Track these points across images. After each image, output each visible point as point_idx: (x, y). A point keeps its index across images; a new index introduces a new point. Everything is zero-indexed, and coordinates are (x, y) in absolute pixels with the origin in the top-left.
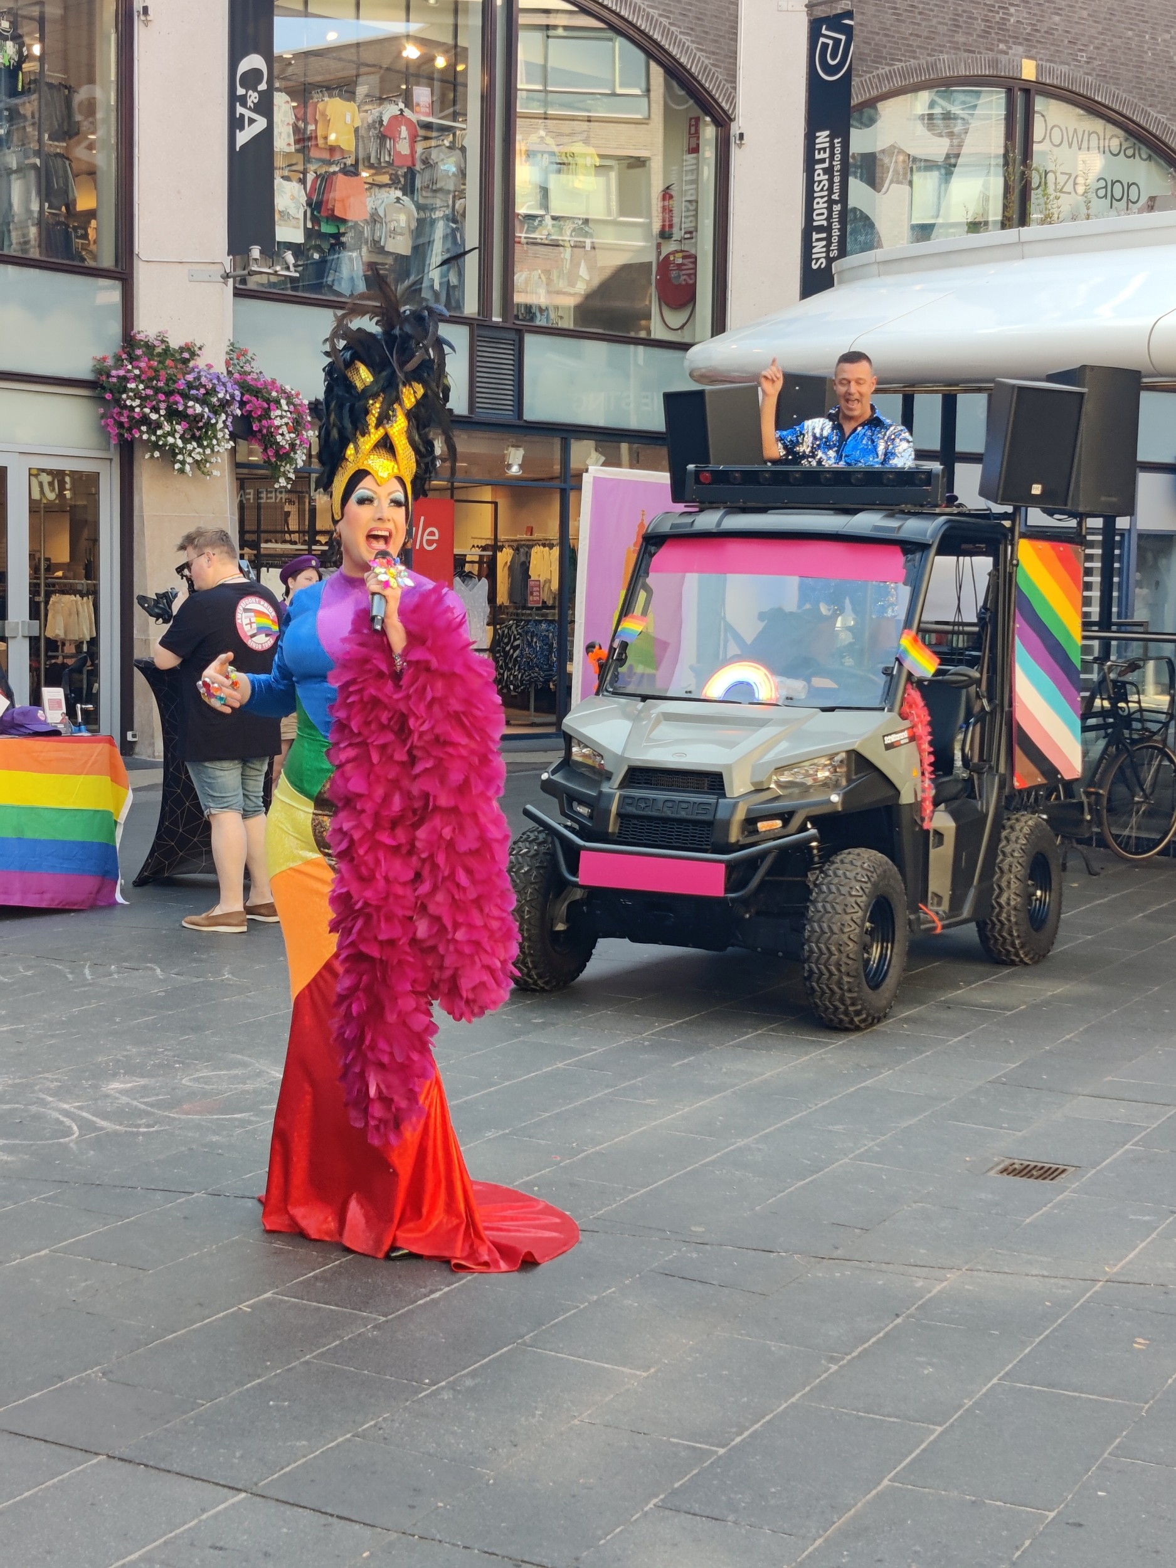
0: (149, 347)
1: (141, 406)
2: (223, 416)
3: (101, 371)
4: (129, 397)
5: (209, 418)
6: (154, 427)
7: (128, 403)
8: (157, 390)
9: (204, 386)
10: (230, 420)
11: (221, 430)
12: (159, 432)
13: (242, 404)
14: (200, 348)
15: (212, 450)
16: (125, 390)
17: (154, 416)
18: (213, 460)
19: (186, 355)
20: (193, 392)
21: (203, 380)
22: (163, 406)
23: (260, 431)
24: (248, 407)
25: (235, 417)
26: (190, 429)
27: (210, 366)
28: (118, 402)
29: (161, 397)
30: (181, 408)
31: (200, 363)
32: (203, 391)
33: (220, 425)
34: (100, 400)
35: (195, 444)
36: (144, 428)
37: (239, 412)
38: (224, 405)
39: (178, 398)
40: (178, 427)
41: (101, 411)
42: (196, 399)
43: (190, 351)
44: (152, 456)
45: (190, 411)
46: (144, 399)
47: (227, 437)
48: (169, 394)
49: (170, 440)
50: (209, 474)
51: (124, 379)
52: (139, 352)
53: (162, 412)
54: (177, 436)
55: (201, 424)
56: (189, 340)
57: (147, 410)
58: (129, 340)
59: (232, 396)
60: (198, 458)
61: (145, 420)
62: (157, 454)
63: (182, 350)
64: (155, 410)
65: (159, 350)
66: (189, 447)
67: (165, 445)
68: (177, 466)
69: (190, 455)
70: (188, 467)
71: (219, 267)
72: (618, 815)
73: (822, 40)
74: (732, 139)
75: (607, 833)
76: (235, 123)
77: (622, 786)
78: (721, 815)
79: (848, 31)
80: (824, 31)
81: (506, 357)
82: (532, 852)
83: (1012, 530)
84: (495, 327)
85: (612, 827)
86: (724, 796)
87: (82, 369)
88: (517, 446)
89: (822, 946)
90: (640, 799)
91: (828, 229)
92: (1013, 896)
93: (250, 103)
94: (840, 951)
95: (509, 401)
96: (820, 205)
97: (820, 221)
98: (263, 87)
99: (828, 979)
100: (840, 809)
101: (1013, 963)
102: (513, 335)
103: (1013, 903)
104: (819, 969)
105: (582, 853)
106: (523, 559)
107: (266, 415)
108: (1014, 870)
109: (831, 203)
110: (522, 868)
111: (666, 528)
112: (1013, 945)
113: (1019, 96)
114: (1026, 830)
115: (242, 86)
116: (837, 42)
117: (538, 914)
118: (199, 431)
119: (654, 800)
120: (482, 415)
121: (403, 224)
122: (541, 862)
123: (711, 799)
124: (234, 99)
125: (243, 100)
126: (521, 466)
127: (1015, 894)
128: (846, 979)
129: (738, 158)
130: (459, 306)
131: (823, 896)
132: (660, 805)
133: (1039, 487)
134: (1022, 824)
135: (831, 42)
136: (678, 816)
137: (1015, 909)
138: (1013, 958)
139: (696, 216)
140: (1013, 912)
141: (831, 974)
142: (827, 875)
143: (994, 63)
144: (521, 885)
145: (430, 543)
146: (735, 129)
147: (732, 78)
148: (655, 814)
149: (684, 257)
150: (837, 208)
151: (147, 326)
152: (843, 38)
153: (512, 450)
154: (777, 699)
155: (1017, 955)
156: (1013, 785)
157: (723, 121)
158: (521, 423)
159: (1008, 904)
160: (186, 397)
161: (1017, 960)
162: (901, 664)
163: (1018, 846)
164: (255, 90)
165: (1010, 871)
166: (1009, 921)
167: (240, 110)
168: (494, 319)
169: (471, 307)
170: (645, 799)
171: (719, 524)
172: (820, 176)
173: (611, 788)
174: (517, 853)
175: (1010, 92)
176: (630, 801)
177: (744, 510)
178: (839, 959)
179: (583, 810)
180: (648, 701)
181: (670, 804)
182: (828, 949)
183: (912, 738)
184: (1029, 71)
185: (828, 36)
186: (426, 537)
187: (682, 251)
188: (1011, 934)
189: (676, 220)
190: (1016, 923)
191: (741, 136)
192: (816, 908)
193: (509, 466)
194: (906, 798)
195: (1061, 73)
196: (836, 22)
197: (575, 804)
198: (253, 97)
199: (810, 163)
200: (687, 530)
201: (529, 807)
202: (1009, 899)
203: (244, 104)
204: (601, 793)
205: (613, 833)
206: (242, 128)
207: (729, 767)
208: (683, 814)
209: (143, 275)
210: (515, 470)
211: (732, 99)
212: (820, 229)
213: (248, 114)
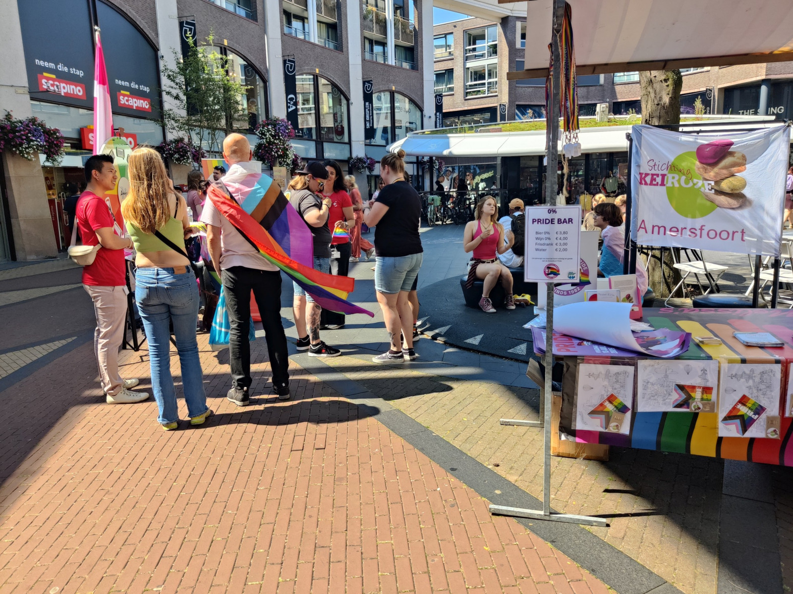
74: (350, 104)
76: (288, 107)
79: (372, 84)
84: (319, 141)
91: (370, 121)
96: (368, 117)
102: (321, 143)
115: (289, 100)
116: (369, 86)
124: (287, 103)
125: (290, 103)
129: (352, 107)
130: (313, 138)
139: (342, 118)
143: (390, 87)
147: (349, 92)
150: (371, 117)
157: (348, 100)
164: (293, 101)
172: (367, 111)
175: (390, 92)
184: (394, 88)
185: (367, 85)
187: (340, 125)
189: (338, 119)
191: (352, 102)
195: (399, 89)
196: (369, 82)
198: (292, 103)
199: (365, 108)
206: (290, 108)
211: (349, 95)
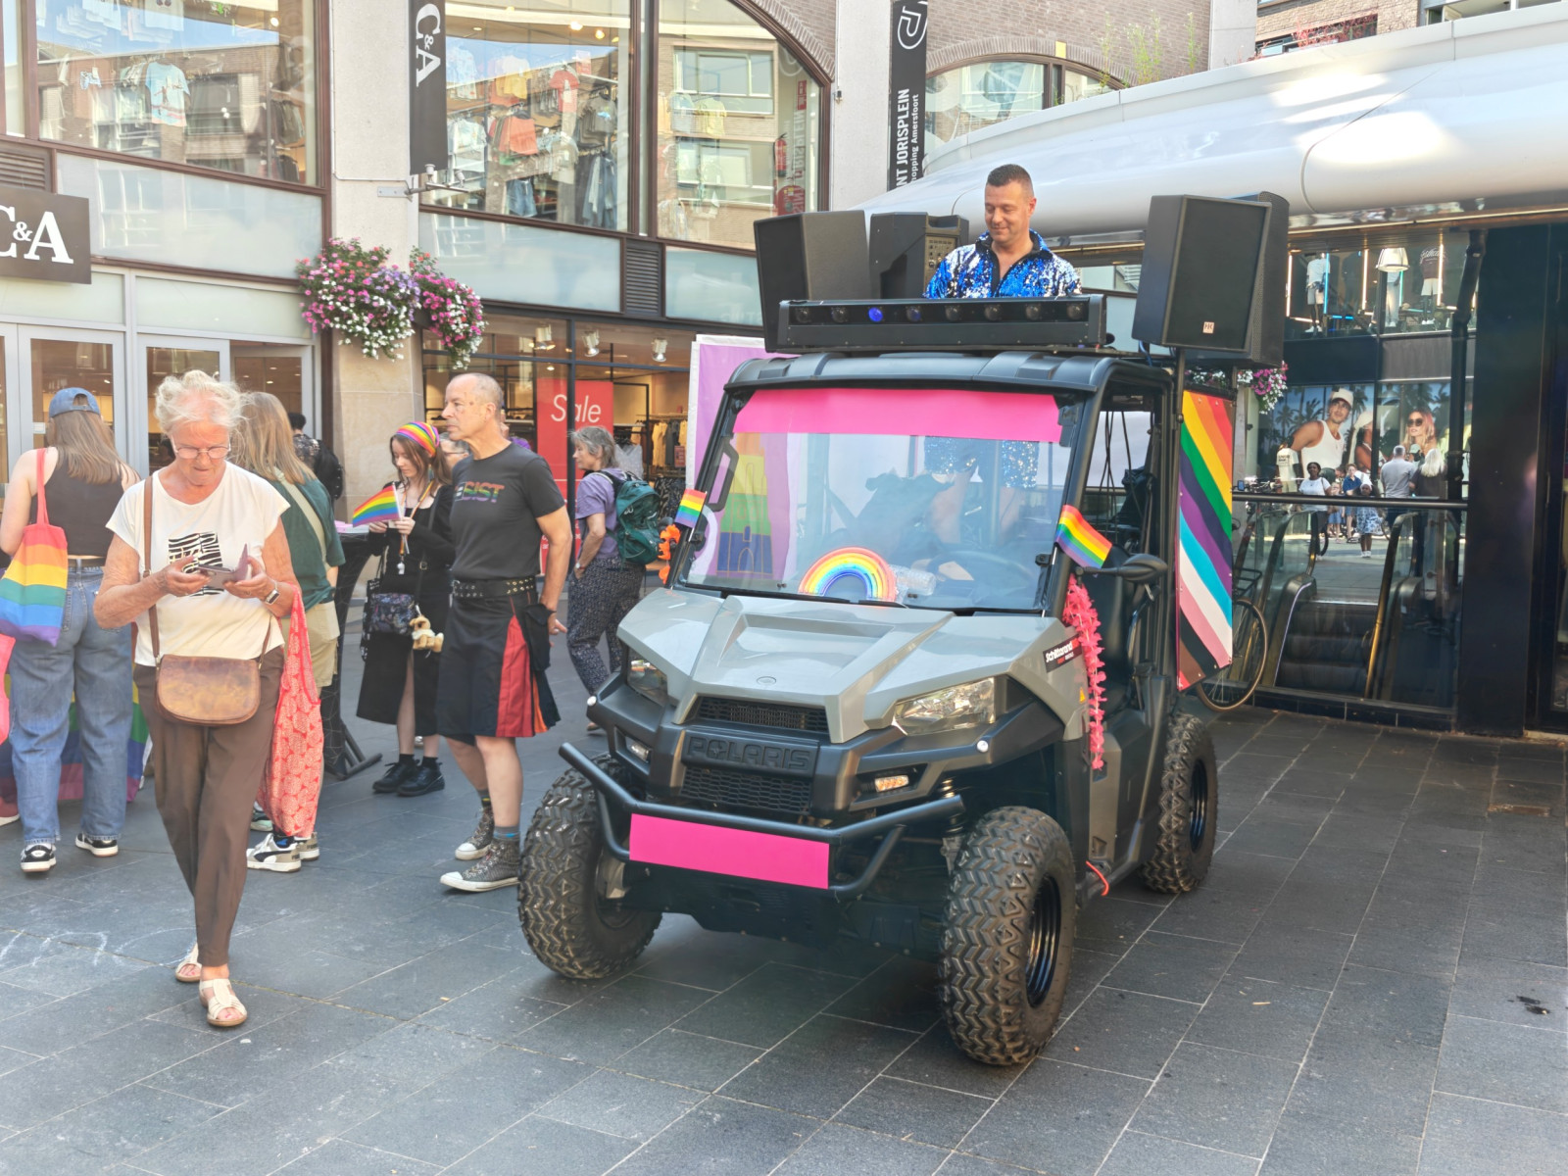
0: (344, 253)
1: (334, 300)
2: (405, 309)
3: (304, 271)
4: (324, 293)
5: (392, 310)
6: (347, 317)
7: (324, 297)
8: (348, 286)
9: (388, 283)
10: (411, 312)
11: (404, 320)
12: (349, 322)
13: (422, 299)
14: (387, 252)
15: (396, 337)
16: (321, 287)
17: (344, 309)
18: (396, 346)
19: (375, 258)
20: (379, 288)
21: (387, 278)
22: (352, 299)
23: (438, 321)
24: (428, 301)
25: (416, 309)
26: (376, 319)
27: (395, 267)
28: (315, 297)
29: (351, 292)
30: (367, 301)
31: (388, 264)
32: (386, 287)
33: (402, 316)
34: (302, 295)
35: (380, 332)
36: (337, 319)
37: (419, 305)
38: (406, 300)
39: (365, 293)
40: (365, 318)
41: (302, 304)
42: (380, 294)
43: (380, 255)
44: (344, 343)
45: (375, 304)
46: (337, 294)
47: (409, 325)
48: (357, 289)
49: (359, 328)
50: (394, 357)
51: (321, 277)
52: (335, 255)
53: (352, 305)
54: (365, 325)
55: (385, 315)
56: (378, 245)
57: (338, 304)
58: (328, 248)
59: (413, 292)
60: (384, 343)
61: (337, 312)
62: (348, 341)
63: (372, 253)
64: (345, 302)
65: (353, 254)
66: (375, 334)
67: (354, 333)
68: (365, 350)
69: (376, 342)
70: (374, 352)
71: (403, 185)
72: (684, 762)
73: (902, 18)
74: (832, 97)
75: (668, 787)
76: (415, 63)
77: (689, 720)
78: (823, 769)
79: (923, 10)
80: (904, 11)
81: (651, 265)
82: (575, 803)
83: (1175, 379)
84: (641, 241)
85: (676, 777)
86: (826, 739)
87: (287, 270)
88: (661, 339)
89: (969, 963)
90: (712, 741)
91: (908, 167)
92: (1174, 818)
93: (427, 46)
94: (995, 971)
95: (653, 301)
96: (902, 148)
97: (902, 160)
98: (437, 31)
99: (979, 1009)
100: (989, 761)
101: (1171, 893)
102: (656, 248)
103: (1174, 826)
104: (964, 994)
105: (635, 817)
106: (674, 430)
107: (443, 308)
108: (1175, 787)
109: (910, 146)
110: (558, 825)
111: (753, 377)
112: (1172, 874)
113: (1053, 72)
114: (1186, 736)
115: (420, 32)
116: (914, 19)
117: (580, 889)
118: (384, 322)
119: (732, 743)
120: (631, 313)
121: (567, 158)
122: (585, 816)
123: (808, 745)
124: (414, 43)
125: (421, 43)
126: (665, 355)
127: (1177, 815)
128: (1004, 1010)
129: (837, 112)
130: (614, 224)
131: (969, 887)
132: (740, 751)
133: (1213, 324)
134: (1180, 727)
135: (909, 19)
136: (764, 767)
137: (1177, 832)
138: (1171, 887)
139: (804, 159)
140: (1174, 837)
141: (983, 1003)
142: (973, 856)
143: (1034, 44)
144: (558, 850)
145: (593, 417)
146: (834, 89)
147: (832, 47)
148: (732, 763)
149: (795, 192)
150: (916, 150)
151: (342, 234)
152: (919, 15)
153: (657, 342)
154: (897, 596)
155: (1176, 883)
156: (1176, 687)
157: (824, 82)
158: (664, 319)
159: (1169, 827)
160: (372, 292)
161: (1175, 888)
162: (1061, 551)
163: (1179, 756)
164: (431, 34)
165: (1171, 787)
166: (1170, 847)
167: (419, 51)
168: (641, 234)
169: (622, 225)
170: (719, 742)
171: (819, 370)
172: (902, 126)
173: (675, 721)
174: (554, 804)
175: (1046, 66)
176: (699, 744)
177: (849, 355)
178: (995, 983)
179: (637, 750)
180: (731, 597)
181: (753, 751)
182: (979, 969)
183: (1079, 651)
184: (1061, 51)
185: (907, 15)
186: (590, 413)
187: (794, 187)
188: (1170, 861)
189: (788, 163)
190: (1177, 849)
191: (839, 93)
192: (959, 905)
193: (655, 355)
194: (1073, 733)
195: (1085, 54)
196: (915, 2)
197: (629, 740)
198: (429, 40)
199: (894, 115)
200: (780, 379)
201: (568, 746)
202: (1169, 822)
203: (422, 47)
204: (660, 729)
205: (676, 789)
206: (421, 68)
207: (834, 699)
208: (771, 766)
209: (340, 192)
210: (660, 357)
211: (832, 65)
212: (902, 167)
213: (425, 54)
